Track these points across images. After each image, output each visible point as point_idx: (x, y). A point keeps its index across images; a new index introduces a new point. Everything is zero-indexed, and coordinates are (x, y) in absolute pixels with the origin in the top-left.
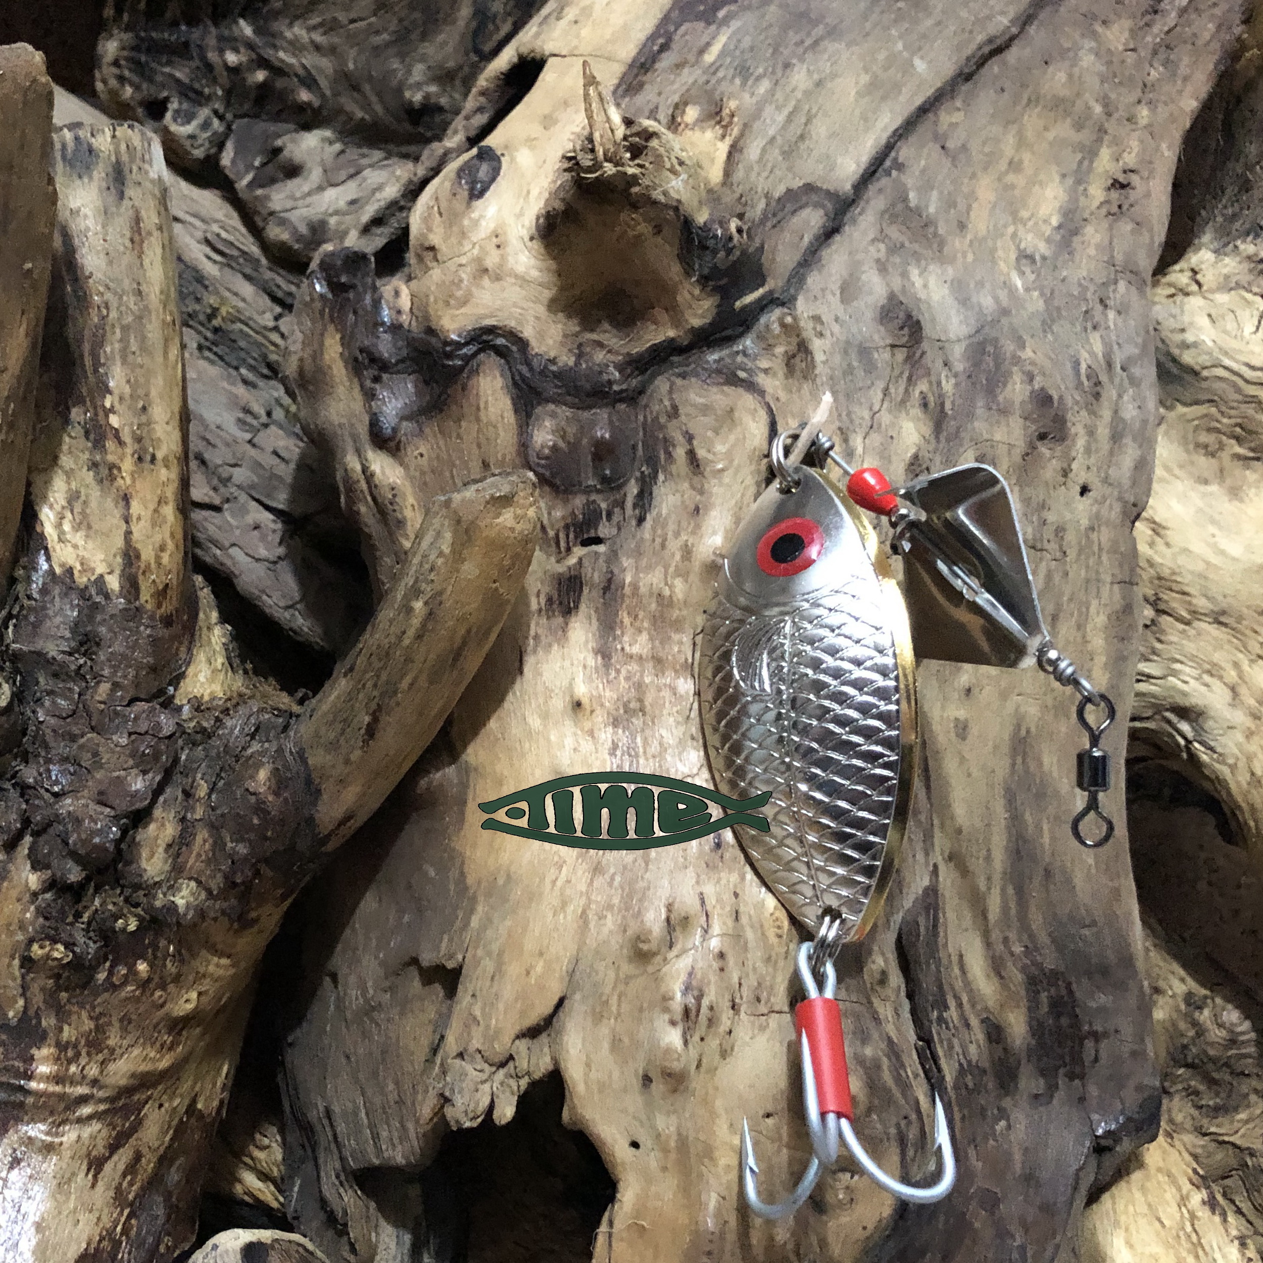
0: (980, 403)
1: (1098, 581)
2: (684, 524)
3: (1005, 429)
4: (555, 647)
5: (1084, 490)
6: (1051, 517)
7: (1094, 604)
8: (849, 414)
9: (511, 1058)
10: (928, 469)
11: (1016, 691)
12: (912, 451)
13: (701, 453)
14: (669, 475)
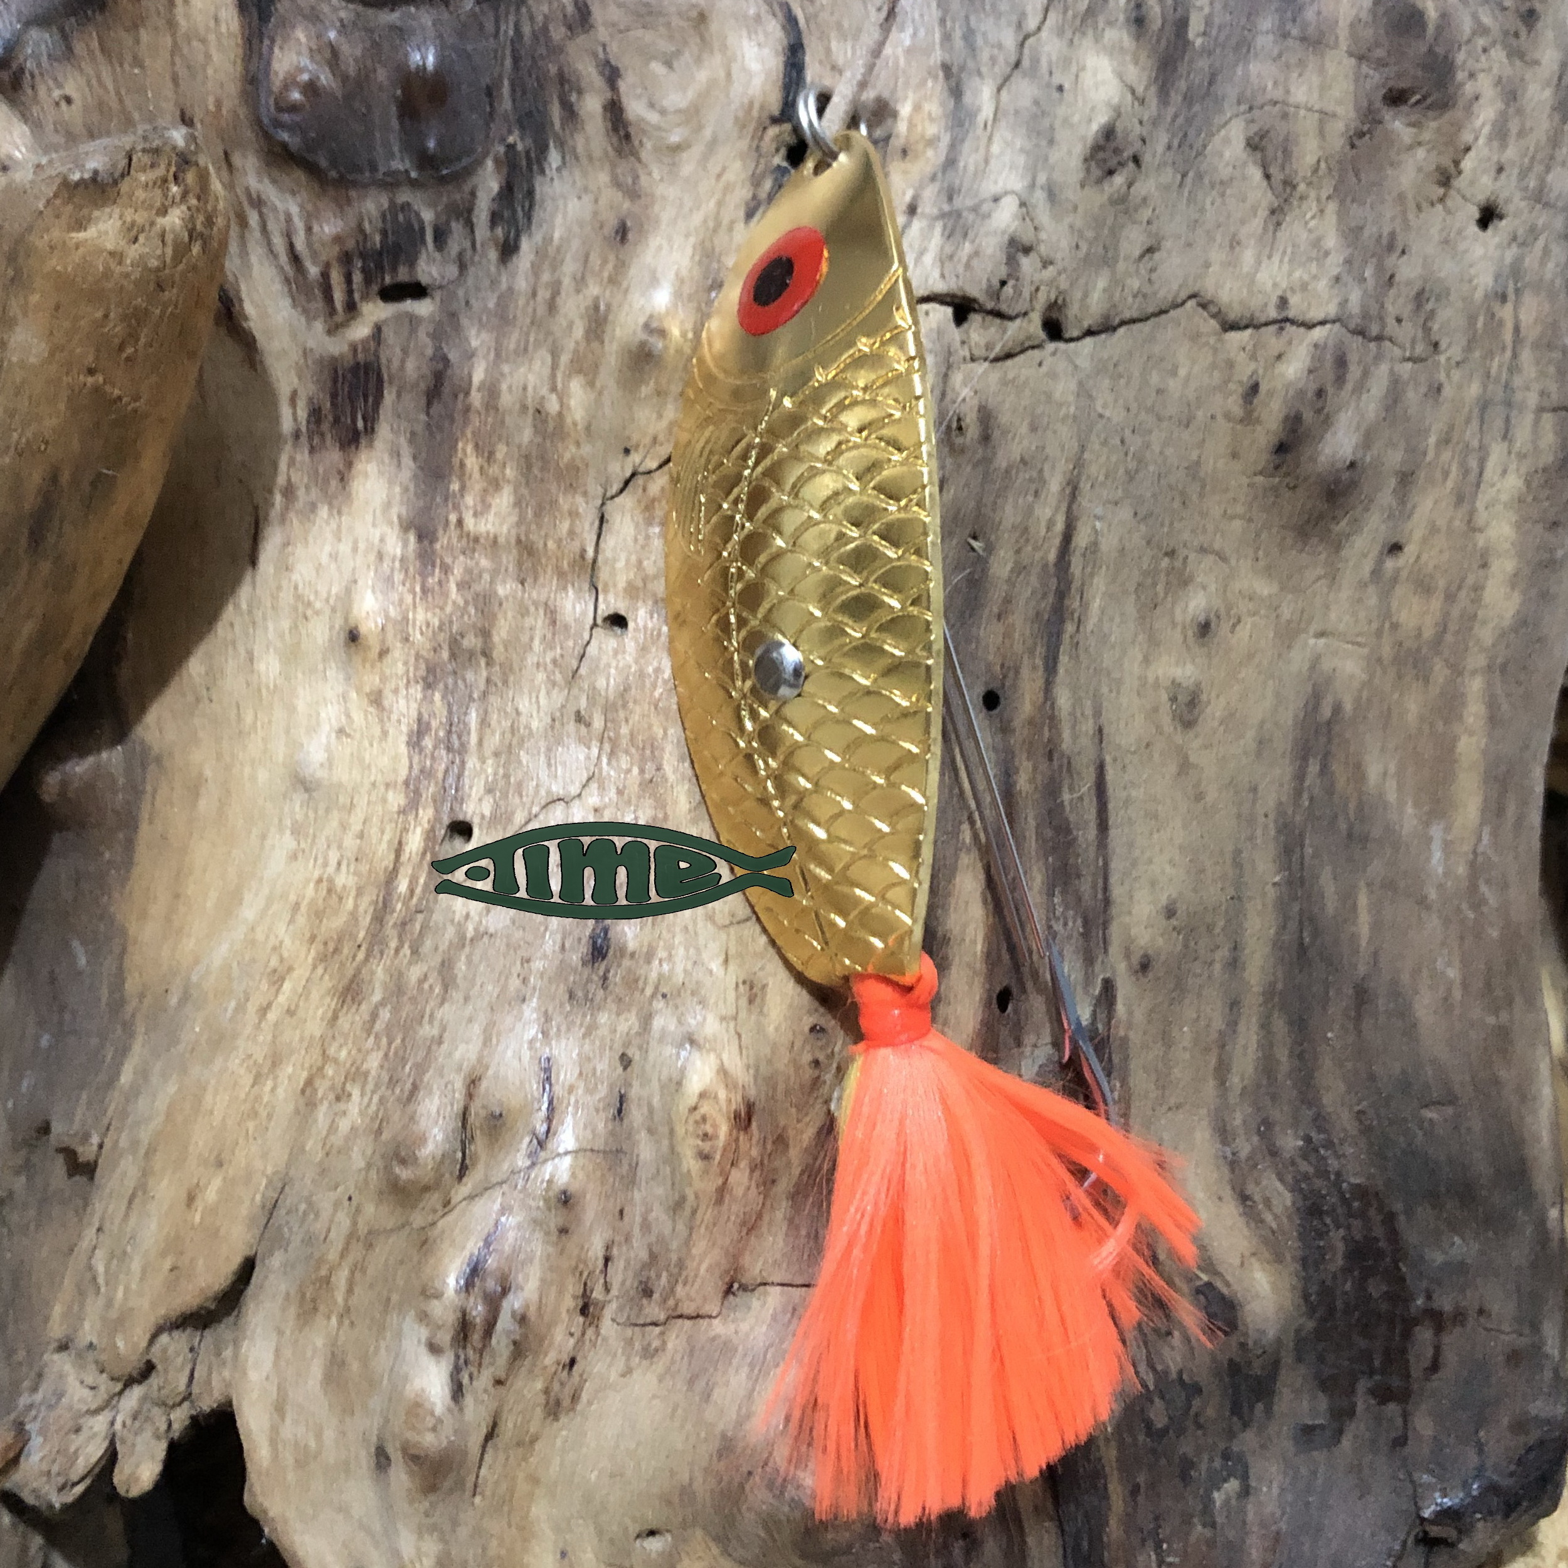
0: (1267, 23)
1: (1509, 404)
2: (595, 260)
3: (1315, 80)
4: (323, 511)
5: (1488, 216)
6: (1408, 270)
7: (1497, 452)
8: (969, 36)
9: (148, 1369)
10: (1136, 160)
11: (1314, 628)
12: (1101, 119)
13: (635, 108)
14: (569, 155)
